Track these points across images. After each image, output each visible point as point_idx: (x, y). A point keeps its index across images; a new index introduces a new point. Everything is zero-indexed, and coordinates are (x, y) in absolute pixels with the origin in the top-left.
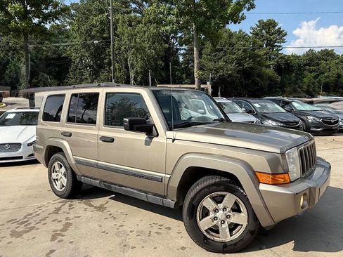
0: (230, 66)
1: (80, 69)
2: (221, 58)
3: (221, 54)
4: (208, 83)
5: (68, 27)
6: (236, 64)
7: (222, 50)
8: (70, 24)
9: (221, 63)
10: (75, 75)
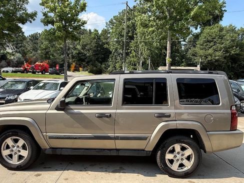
0: (217, 54)
1: (115, 56)
2: (211, 47)
3: (212, 44)
4: (198, 66)
5: (111, 31)
6: (224, 51)
7: (212, 41)
8: (112, 28)
9: (210, 51)
10: (112, 59)
